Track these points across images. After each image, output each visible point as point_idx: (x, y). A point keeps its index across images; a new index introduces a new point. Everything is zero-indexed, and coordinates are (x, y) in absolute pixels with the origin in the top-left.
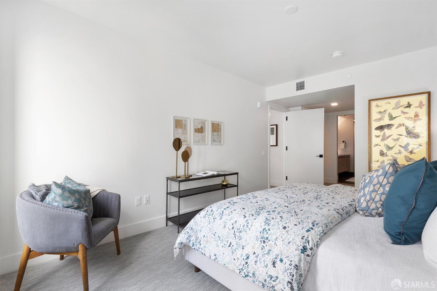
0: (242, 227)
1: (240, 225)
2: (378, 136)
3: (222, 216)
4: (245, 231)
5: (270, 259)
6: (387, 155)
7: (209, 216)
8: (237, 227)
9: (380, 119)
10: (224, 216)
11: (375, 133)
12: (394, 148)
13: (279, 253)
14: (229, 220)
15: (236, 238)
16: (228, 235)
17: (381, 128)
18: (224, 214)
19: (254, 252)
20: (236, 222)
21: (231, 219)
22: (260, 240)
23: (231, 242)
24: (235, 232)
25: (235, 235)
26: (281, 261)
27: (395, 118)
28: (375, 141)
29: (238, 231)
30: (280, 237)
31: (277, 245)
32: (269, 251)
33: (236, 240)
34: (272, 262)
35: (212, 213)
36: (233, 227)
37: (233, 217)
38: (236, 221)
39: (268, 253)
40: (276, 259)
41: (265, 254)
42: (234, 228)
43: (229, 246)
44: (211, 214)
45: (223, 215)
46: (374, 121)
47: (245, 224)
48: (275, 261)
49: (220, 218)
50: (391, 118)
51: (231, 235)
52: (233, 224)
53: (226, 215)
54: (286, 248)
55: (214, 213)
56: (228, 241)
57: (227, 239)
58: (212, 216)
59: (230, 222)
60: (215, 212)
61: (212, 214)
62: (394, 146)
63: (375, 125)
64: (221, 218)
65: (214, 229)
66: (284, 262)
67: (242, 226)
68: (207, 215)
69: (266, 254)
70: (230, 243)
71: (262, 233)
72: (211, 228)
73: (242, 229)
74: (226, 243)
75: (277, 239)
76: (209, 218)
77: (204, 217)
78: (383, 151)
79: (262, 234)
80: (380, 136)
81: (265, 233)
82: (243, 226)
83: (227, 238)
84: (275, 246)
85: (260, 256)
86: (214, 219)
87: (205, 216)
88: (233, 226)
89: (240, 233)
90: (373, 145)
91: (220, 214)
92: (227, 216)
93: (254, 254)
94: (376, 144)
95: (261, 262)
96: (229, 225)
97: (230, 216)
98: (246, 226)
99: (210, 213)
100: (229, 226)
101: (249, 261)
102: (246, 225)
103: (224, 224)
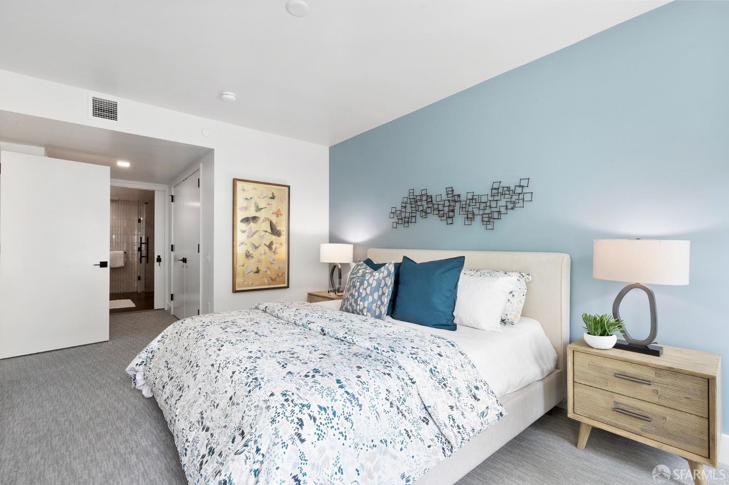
0: (402, 393)
1: (398, 390)
2: (244, 232)
3: (358, 401)
4: (408, 394)
5: (467, 397)
6: (252, 257)
7: (330, 425)
8: (396, 399)
9: (246, 208)
10: (361, 399)
11: (240, 226)
12: (260, 248)
13: (466, 383)
14: (375, 397)
15: (405, 417)
16: (392, 423)
17: (246, 220)
18: (357, 396)
19: (449, 406)
20: (389, 392)
21: (378, 394)
22: (440, 386)
23: (405, 430)
24: (398, 408)
25: (402, 412)
26: (477, 388)
27: (261, 209)
28: (240, 237)
29: (401, 403)
30: (451, 368)
31: (456, 378)
32: (457, 390)
33: (408, 420)
34: (473, 398)
35: (330, 412)
36: (391, 403)
37: (376, 386)
38: (387, 390)
39: (459, 394)
40: (471, 391)
41: (458, 398)
42: (394, 402)
43: (410, 437)
44: (331, 416)
45: (357, 399)
46: (239, 209)
47: (400, 384)
48: (474, 394)
49: (358, 408)
50: (258, 209)
51: (395, 419)
52: (388, 398)
53: (361, 393)
54: (466, 373)
55: (335, 409)
56: (400, 432)
57: (397, 432)
58: (336, 418)
59: (380, 398)
60: (333, 404)
61: (334, 414)
62: (260, 245)
63: (240, 215)
64: (360, 406)
65: (365, 439)
66: (480, 387)
67: (400, 390)
68: (322, 427)
69: (459, 396)
70: (405, 432)
71: (433, 378)
72: (357, 440)
73: (404, 394)
74: (401, 438)
75: (450, 371)
76: (336, 427)
77: (320, 437)
78: (249, 252)
79: (435, 379)
80: (246, 231)
81: (436, 373)
82: (403, 389)
83: (396, 429)
84: (455, 380)
85: (458, 404)
86: (347, 419)
87: (320, 432)
88: (390, 400)
89: (404, 403)
90: (238, 244)
91: (350, 401)
92: (366, 393)
93: (451, 409)
94: (242, 242)
95: (465, 410)
96: (382, 405)
97: (371, 390)
98: (406, 385)
99: (324, 416)
100: (384, 407)
101: (458, 422)
102: (403, 384)
103: (375, 411)
